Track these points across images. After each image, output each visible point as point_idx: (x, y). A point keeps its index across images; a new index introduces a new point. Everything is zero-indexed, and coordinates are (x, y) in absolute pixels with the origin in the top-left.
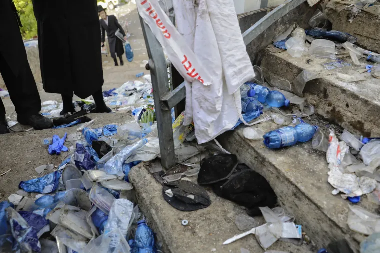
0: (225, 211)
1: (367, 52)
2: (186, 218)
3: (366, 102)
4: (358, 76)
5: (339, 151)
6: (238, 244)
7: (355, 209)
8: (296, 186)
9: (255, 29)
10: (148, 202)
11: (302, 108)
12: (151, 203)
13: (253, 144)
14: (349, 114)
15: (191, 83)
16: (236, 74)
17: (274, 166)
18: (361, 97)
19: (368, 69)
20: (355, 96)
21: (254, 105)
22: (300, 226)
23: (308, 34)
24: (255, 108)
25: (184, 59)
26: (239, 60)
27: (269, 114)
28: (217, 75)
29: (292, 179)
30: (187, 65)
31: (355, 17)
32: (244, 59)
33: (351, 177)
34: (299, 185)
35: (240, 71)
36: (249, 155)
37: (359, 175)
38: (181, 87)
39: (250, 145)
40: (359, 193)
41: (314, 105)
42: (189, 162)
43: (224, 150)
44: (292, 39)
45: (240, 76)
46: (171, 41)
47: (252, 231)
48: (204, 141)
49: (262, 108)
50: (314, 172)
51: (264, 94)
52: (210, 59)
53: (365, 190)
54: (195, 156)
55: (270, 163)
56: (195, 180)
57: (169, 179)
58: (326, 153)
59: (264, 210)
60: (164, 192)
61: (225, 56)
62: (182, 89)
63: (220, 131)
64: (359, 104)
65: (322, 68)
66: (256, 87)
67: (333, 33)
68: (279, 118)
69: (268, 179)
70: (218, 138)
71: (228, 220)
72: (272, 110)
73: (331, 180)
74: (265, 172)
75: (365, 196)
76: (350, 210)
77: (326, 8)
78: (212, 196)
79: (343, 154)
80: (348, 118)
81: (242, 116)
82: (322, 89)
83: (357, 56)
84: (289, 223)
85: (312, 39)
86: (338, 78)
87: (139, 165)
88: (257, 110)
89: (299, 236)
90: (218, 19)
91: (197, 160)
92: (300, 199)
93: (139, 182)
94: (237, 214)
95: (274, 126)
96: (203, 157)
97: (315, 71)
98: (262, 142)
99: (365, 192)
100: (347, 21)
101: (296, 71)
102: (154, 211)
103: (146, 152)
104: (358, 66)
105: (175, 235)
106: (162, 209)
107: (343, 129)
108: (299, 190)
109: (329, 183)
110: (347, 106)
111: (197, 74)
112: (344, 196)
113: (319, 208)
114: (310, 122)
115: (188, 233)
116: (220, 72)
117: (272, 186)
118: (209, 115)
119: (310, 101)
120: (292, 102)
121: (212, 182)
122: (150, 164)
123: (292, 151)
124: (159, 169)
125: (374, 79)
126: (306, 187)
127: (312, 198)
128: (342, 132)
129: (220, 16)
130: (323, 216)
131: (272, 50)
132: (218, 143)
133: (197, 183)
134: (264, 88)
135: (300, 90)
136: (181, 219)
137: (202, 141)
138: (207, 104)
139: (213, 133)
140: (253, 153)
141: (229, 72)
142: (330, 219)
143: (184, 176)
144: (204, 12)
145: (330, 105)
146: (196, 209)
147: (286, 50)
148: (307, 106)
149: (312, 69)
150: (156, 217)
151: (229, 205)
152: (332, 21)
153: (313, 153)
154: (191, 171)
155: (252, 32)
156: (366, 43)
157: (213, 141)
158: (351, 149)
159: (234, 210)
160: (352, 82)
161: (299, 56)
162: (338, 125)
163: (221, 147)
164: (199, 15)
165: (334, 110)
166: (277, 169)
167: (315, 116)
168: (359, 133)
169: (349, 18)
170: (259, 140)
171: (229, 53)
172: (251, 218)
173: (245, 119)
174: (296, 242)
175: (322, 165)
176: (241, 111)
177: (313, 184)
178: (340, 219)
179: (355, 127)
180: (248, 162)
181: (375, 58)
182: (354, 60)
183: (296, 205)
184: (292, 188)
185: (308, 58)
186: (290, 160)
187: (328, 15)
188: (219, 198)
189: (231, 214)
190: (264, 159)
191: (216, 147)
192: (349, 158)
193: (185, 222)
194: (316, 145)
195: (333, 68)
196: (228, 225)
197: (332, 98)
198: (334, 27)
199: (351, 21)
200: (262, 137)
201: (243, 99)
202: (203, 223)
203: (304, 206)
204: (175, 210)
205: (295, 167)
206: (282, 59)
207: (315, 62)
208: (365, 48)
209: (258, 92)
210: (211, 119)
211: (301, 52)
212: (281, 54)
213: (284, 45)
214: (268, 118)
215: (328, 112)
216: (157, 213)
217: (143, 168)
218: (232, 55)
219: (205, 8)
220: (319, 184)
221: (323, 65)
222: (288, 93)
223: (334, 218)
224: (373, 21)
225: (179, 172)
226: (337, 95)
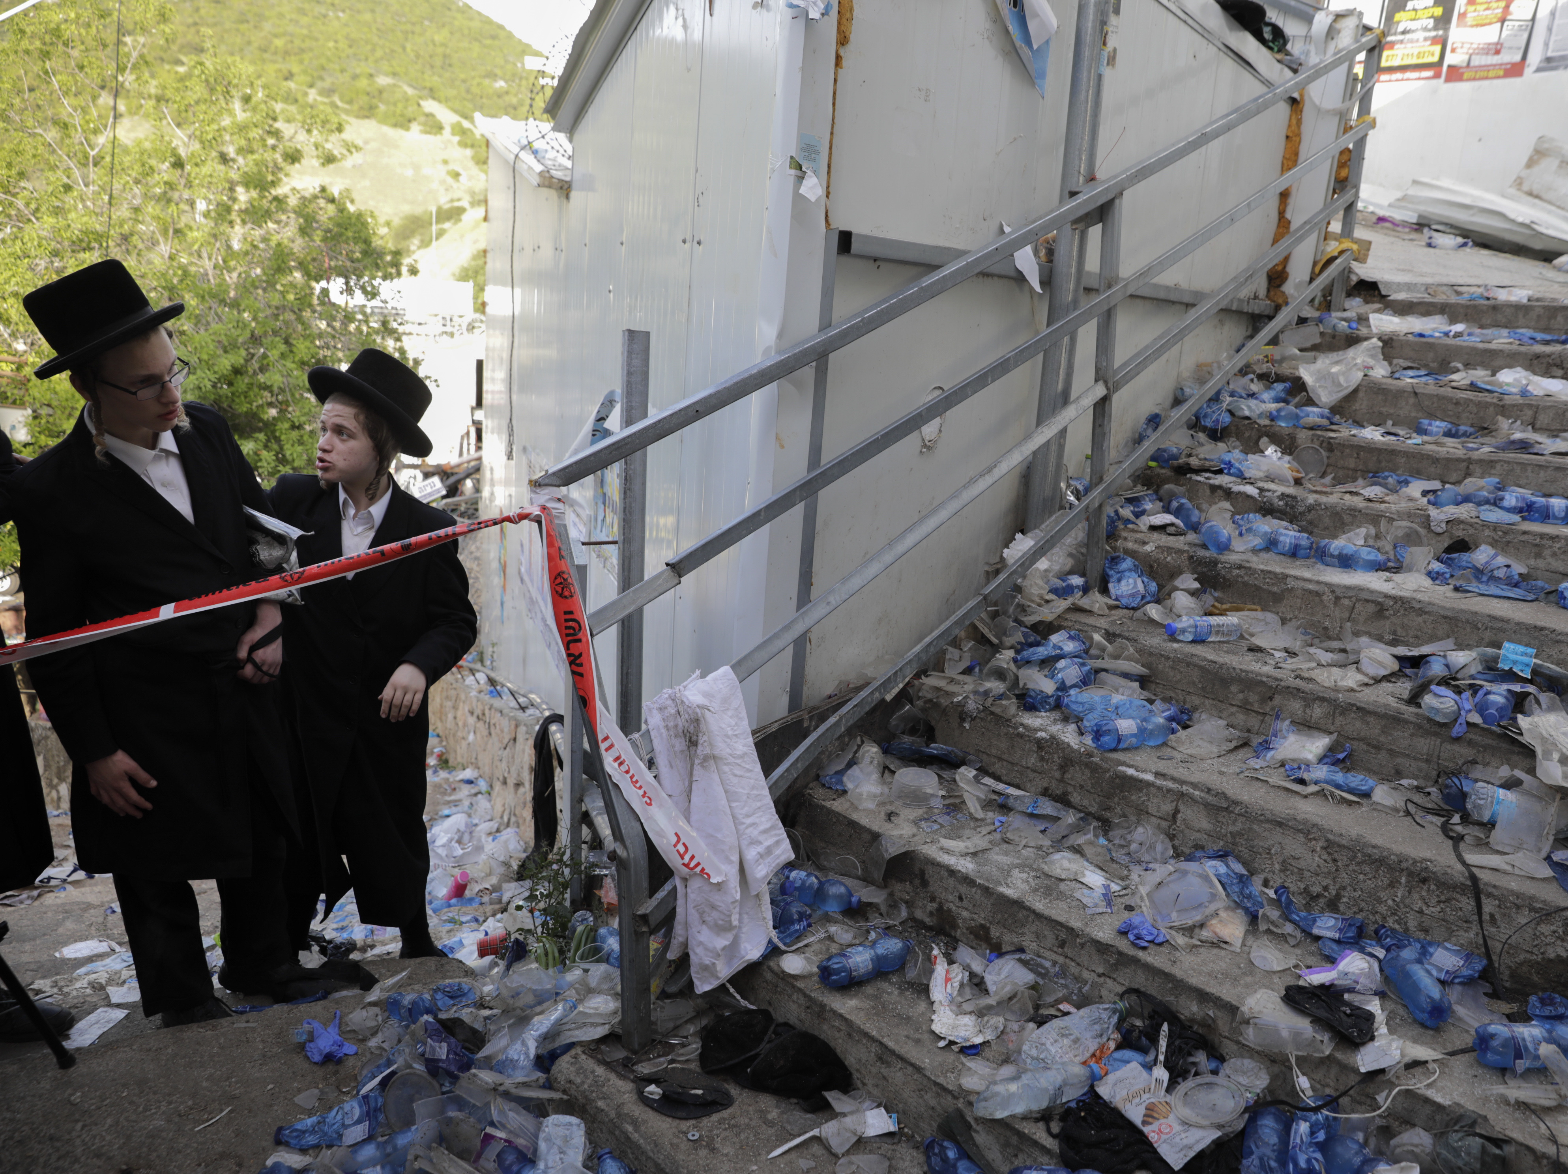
0: (761, 1111)
1: (1001, 787)
2: (693, 1130)
3: (986, 890)
4: (978, 841)
5: (947, 980)
6: (793, 1155)
7: (972, 1063)
8: (881, 1043)
9: (787, 770)
10: (613, 1114)
11: (883, 909)
12: (619, 1115)
13: (800, 984)
14: (965, 914)
15: (685, 880)
16: (761, 856)
17: (841, 1015)
18: (979, 881)
19: (997, 824)
20: (967, 880)
21: (794, 910)
22: (895, 1116)
23: (886, 751)
24: (796, 917)
25: (675, 839)
26: (765, 831)
27: (823, 926)
28: (731, 862)
29: (874, 1033)
30: (682, 850)
31: (974, 719)
32: (772, 828)
33: (968, 1021)
34: (885, 1040)
35: (769, 851)
36: (794, 1007)
37: (980, 1013)
38: (668, 887)
39: (794, 987)
40: (978, 1040)
41: (906, 902)
42: (676, 1036)
43: (744, 1003)
44: (855, 771)
45: (769, 860)
46: (654, 810)
47: (815, 1132)
48: (707, 988)
49: (810, 916)
50: (909, 1018)
51: (811, 886)
52: (719, 836)
53: (989, 1036)
54: (686, 1022)
55: (834, 1012)
56: (694, 1066)
57: (645, 1069)
58: (928, 986)
59: (831, 1096)
60: (640, 1093)
61: (742, 827)
62: (669, 893)
63: (737, 966)
64: (977, 894)
65: (915, 830)
66: (794, 874)
67: (935, 748)
68: (842, 932)
69: (832, 1044)
70: (733, 980)
71: (770, 1124)
72: (827, 919)
73: (937, 1027)
74: (828, 1033)
75: (986, 1043)
76: (963, 1064)
77: (919, 698)
78: (734, 1090)
79: (956, 985)
80: (964, 920)
81: (773, 934)
82: (917, 871)
83: (978, 798)
84: (876, 1111)
85: (897, 762)
86: (942, 849)
87: (573, 1052)
88: (800, 920)
89: (892, 1128)
90: (728, 764)
91: (692, 1029)
92: (888, 1064)
93: (583, 1083)
94: (782, 1113)
95: (834, 949)
96: (704, 1022)
97: (901, 836)
98: (816, 978)
99: (989, 1038)
100: (961, 725)
101: (866, 837)
102: (630, 1128)
103: (585, 1024)
104: (982, 820)
105: (680, 1157)
106: (645, 1122)
107: (957, 941)
108: (886, 1047)
109: (933, 1032)
110: (961, 898)
111: (698, 864)
112: (955, 1048)
113: (918, 1069)
114: (899, 935)
115: (703, 1152)
116: (735, 858)
117: (842, 1056)
118: (718, 935)
119: (898, 894)
120: (864, 899)
121: (731, 1062)
122: (594, 1048)
123: (869, 990)
124: (620, 1054)
125: (1005, 846)
126: (897, 1042)
127: (906, 1056)
128: (955, 949)
129: (731, 760)
130: (925, 1082)
131: (818, 794)
132: (732, 990)
133: (698, 1070)
134: (809, 875)
135: (878, 875)
136: (685, 1133)
137: (703, 986)
138: (715, 914)
139: (724, 971)
140: (802, 1000)
141: (751, 854)
142: (936, 1084)
143: (672, 1061)
144: (706, 758)
145: (933, 899)
146: (709, 1114)
147: (845, 792)
148: (893, 905)
149: (895, 833)
150: (635, 1136)
151: (766, 1102)
152: (933, 723)
153: (907, 989)
154: (682, 1051)
155: (782, 776)
156: (997, 768)
157: (722, 987)
158: (972, 975)
159: (777, 1107)
160: (967, 854)
161: (871, 805)
162: (950, 936)
163: (738, 997)
164: (697, 761)
165: (940, 909)
166: (846, 1020)
167: (910, 924)
168: (984, 946)
169: (963, 720)
170: (810, 976)
171: (748, 821)
172: (809, 1116)
173: (781, 940)
174: (889, 1140)
175: (922, 1006)
176: (771, 923)
177: (907, 1037)
178: (949, 1081)
179: (977, 937)
180: (793, 1021)
181: (1011, 802)
182: (972, 810)
183: (884, 1078)
184: (874, 1048)
185: (891, 808)
186: (867, 1004)
187: (924, 710)
188: (746, 1093)
189: (773, 1114)
190: (823, 1006)
191: (728, 999)
192: (967, 990)
193: (694, 1135)
194: (911, 974)
195: (936, 827)
196: (771, 1131)
197: (935, 886)
198: (938, 734)
199: (967, 725)
200: (815, 970)
201: (773, 902)
202: (726, 1133)
203: (897, 1075)
204: (669, 1120)
205: (876, 1014)
206: (838, 814)
207: (902, 816)
208: (998, 779)
209: (798, 884)
210: (721, 942)
211: (875, 796)
212: (836, 803)
213: (841, 782)
214: (821, 935)
215: (931, 914)
216: (637, 1129)
217: (584, 1057)
218: (754, 824)
219: (708, 751)
220: (917, 1036)
221: (916, 823)
222: (856, 882)
223: (941, 1080)
224: (1004, 730)
225: (659, 1056)
226: (941, 879)
